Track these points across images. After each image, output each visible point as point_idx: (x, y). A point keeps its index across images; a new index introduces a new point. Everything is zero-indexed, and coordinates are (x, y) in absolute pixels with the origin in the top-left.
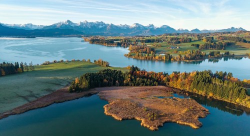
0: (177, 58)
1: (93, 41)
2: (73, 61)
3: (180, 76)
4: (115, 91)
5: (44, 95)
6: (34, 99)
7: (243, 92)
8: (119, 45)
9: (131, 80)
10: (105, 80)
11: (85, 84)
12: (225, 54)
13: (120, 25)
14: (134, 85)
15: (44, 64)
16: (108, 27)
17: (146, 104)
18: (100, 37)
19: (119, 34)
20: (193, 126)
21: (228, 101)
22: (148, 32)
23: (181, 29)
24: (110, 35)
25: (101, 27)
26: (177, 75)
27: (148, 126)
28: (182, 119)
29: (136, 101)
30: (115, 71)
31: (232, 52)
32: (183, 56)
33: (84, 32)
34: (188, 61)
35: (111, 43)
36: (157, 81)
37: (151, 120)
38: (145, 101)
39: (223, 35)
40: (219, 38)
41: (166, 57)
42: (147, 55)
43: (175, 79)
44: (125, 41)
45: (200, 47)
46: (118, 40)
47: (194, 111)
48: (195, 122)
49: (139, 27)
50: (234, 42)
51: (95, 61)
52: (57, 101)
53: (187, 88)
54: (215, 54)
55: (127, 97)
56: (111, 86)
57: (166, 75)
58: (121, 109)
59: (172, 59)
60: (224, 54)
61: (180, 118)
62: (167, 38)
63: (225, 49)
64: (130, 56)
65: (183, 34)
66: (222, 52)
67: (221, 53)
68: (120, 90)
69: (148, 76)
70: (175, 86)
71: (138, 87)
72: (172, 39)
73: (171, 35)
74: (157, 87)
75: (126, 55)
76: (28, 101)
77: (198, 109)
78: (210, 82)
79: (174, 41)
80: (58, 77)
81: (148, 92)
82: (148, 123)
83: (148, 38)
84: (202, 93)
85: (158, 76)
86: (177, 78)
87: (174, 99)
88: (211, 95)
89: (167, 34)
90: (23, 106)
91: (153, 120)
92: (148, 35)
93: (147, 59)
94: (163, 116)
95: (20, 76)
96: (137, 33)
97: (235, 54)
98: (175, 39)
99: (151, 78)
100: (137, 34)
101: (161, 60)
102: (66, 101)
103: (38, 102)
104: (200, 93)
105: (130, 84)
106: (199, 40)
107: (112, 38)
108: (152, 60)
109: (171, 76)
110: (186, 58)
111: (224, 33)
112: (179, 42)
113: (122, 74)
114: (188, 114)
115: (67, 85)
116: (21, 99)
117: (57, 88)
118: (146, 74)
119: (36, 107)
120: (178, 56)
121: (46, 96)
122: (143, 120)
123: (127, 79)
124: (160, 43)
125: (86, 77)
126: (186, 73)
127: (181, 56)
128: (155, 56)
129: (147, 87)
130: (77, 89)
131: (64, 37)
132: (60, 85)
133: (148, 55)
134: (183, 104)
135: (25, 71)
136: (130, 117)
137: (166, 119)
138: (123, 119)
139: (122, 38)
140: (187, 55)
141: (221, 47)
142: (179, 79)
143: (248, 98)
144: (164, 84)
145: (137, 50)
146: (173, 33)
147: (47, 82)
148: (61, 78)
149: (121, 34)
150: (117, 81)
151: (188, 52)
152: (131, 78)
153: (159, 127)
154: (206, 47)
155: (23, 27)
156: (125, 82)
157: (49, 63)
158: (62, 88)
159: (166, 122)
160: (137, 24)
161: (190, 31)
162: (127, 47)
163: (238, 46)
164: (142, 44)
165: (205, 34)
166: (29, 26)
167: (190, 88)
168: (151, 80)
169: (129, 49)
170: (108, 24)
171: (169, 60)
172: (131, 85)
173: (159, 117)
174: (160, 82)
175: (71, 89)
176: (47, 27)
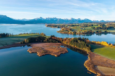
5: (11, 44)
10: (36, 40)
11: (28, 41)
22: (77, 22)
33: (47, 22)
55: (41, 46)
74: (57, 43)
76: (4, 46)
100: (72, 23)
101: (71, 34)
129: (53, 43)
132: (19, 41)
142: (66, 41)
149: (64, 23)
150: (41, 41)
151: (86, 31)
156: (44, 41)
160: (72, 18)
164: (69, 27)
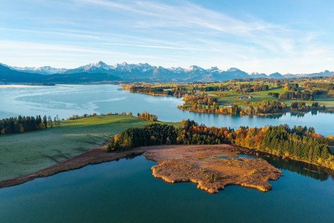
0: (247, 111)
1: (135, 90)
2: (109, 115)
3: (249, 132)
4: (165, 150)
5: (76, 155)
6: (64, 159)
7: (325, 149)
8: (170, 94)
9: (186, 137)
10: (153, 137)
11: (127, 141)
12: (313, 105)
13: (171, 68)
14: (190, 144)
15: (71, 119)
16: (155, 71)
17: (204, 165)
18: (144, 84)
19: (170, 80)
20: (261, 188)
21: (308, 161)
22: (211, 77)
23: (255, 73)
24: (158, 81)
25: (145, 70)
26: (244, 131)
27: (206, 189)
28: (248, 181)
29: (192, 162)
30: (165, 126)
31: (321, 103)
32: (256, 109)
33: (122, 77)
34: (262, 115)
35: (159, 91)
36: (220, 138)
37: (210, 182)
38: (204, 162)
39: (313, 81)
40: (306, 85)
41: (233, 109)
42: (207, 107)
43: (242, 135)
44: (179, 89)
45: (279, 97)
46: (169, 88)
47: (264, 173)
48: (263, 184)
49: (198, 70)
50: (325, 90)
51: (139, 115)
52: (93, 162)
53: (258, 147)
54: (299, 105)
55: (181, 157)
56: (160, 144)
57: (230, 131)
58: (173, 171)
59: (241, 113)
60: (311, 105)
61: (245, 180)
62: (235, 85)
63: (313, 100)
64: (185, 108)
65: (258, 80)
66: (309, 104)
67: (307, 105)
68: (172, 150)
69: (208, 132)
70: (242, 145)
71: (195, 146)
72: (243, 86)
73: (241, 80)
74: (219, 146)
75: (180, 108)
76: (57, 162)
77: (269, 170)
78: (286, 138)
79: (246, 89)
80: (92, 135)
81: (208, 151)
82: (206, 186)
83: (209, 85)
84: (276, 152)
85: (221, 132)
86: (245, 134)
87: (240, 160)
88: (287, 154)
89: (236, 80)
90: (51, 168)
91: (212, 182)
92: (209, 81)
93: (208, 112)
94: (225, 178)
95: (43, 132)
96: (195, 78)
97: (327, 106)
98: (247, 86)
99: (211, 135)
100: (195, 80)
101: (226, 113)
102: (103, 162)
103: (70, 163)
104: (273, 153)
105: (185, 142)
106: (279, 88)
107: (160, 86)
108: (215, 113)
109: (237, 133)
110: (260, 111)
111: (314, 78)
112: (252, 91)
113: (174, 129)
114: (256, 176)
115: (104, 144)
116: (48, 160)
117: (91, 147)
118: (205, 129)
119: (67, 168)
120: (249, 108)
121: (78, 156)
122: (200, 183)
123: (181, 136)
124: (226, 92)
125: (128, 133)
126: (256, 129)
127: (252, 108)
128: (218, 108)
129: (207, 146)
130: (116, 148)
131: (94, 84)
132: (94, 143)
133: (209, 107)
134: (251, 165)
135: (48, 126)
136: (184, 178)
137: (229, 181)
138: (176, 182)
139: (175, 85)
140: (261, 107)
141: (308, 96)
142: (248, 136)
143: (331, 157)
144: (228, 142)
145: (195, 100)
146: (244, 78)
147: (78, 140)
148: (96, 135)
149: (173, 80)
150: (168, 139)
151: (263, 103)
152: (186, 134)
153: (220, 189)
154: (288, 97)
155: (38, 71)
156: (178, 139)
157: (78, 118)
158: (97, 147)
159: (228, 185)
160: (195, 67)
161: (268, 75)
162: (181, 97)
163: (331, 95)
164: (202, 93)
165: (288, 80)
166: (47, 70)
167: (261, 147)
168: (211, 136)
169: (184, 100)
170: (155, 67)
171: (237, 113)
172: (186, 144)
173: (220, 179)
174: (223, 140)
175: (110, 148)
176: (71, 70)
